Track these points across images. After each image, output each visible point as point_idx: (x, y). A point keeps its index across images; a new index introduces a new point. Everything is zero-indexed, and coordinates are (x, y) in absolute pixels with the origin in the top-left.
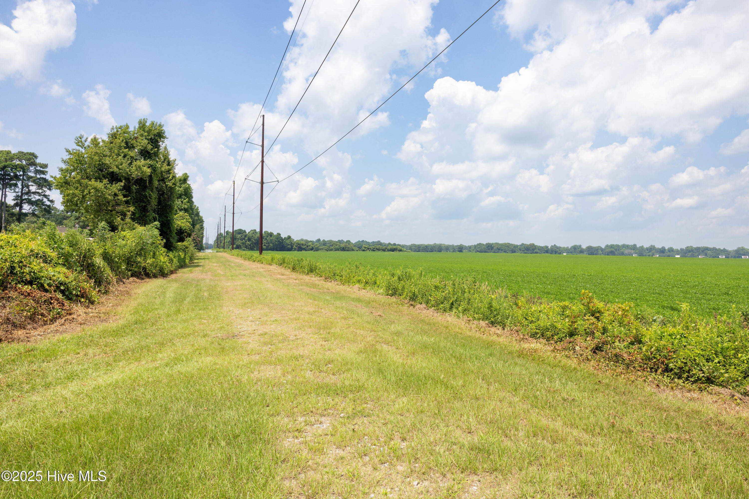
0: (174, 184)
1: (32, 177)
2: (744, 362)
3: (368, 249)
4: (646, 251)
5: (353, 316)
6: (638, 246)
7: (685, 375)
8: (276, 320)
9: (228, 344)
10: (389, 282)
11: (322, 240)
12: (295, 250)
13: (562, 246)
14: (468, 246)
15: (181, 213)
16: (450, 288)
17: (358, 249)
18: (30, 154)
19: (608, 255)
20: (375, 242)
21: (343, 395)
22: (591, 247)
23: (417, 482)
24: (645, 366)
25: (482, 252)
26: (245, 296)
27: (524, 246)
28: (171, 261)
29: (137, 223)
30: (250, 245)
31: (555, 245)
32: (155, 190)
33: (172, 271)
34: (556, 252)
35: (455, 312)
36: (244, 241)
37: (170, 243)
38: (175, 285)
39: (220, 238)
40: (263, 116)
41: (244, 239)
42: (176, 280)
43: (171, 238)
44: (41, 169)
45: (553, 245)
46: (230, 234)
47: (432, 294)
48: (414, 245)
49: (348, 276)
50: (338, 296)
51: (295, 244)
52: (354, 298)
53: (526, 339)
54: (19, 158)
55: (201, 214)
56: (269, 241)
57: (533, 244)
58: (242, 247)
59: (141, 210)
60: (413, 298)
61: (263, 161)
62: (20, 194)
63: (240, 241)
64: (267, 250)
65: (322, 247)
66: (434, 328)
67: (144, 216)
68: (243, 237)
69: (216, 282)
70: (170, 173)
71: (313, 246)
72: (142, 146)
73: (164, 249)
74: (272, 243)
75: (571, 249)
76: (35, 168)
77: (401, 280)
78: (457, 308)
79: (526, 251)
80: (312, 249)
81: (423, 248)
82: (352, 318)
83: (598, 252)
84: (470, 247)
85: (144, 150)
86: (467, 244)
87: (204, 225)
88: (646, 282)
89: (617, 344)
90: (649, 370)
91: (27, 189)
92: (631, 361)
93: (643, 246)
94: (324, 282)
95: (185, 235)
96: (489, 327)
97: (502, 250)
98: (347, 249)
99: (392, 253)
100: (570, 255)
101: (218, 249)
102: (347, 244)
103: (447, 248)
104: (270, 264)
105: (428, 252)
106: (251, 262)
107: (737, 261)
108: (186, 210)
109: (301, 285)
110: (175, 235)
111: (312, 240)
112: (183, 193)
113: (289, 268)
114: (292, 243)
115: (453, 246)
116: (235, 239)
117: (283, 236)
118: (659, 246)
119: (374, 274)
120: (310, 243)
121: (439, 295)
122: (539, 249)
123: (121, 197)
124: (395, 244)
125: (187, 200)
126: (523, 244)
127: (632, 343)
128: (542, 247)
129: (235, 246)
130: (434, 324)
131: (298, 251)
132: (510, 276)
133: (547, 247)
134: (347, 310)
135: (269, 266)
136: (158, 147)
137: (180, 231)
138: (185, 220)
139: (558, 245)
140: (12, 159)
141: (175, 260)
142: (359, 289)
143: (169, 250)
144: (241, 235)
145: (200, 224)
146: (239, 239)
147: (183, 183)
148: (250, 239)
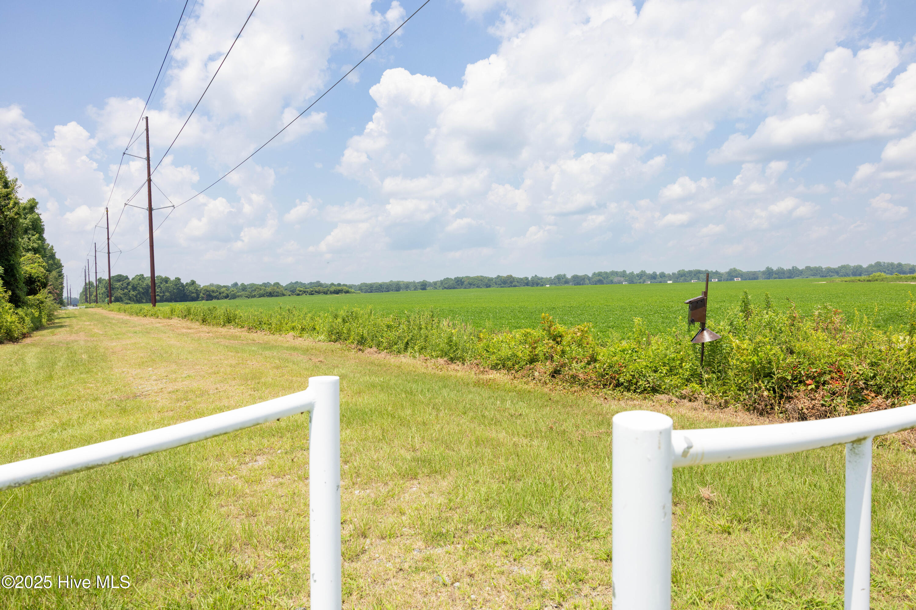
0: (17, 214)
2: (687, 371)
3: (305, 292)
4: (637, 278)
5: (287, 364)
6: (628, 272)
7: (633, 388)
8: (189, 376)
9: (130, 404)
10: (332, 326)
11: (239, 284)
12: (203, 299)
13: (544, 276)
14: (433, 282)
15: (29, 255)
16: (404, 326)
17: (290, 293)
19: (596, 284)
20: (314, 283)
21: (280, 435)
22: (577, 276)
23: (358, 491)
24: (599, 383)
25: (450, 289)
26: (142, 355)
27: (500, 278)
28: (22, 320)
30: (136, 296)
31: (536, 276)
33: (25, 334)
34: (537, 284)
35: (411, 353)
36: (126, 291)
37: (16, 296)
38: (35, 350)
39: (90, 288)
40: (147, 118)
41: (126, 288)
42: (34, 345)
43: (17, 289)
45: (534, 276)
46: (104, 282)
47: (384, 335)
48: (364, 284)
49: (278, 323)
50: (266, 346)
51: (202, 292)
52: (287, 347)
53: (487, 371)
55: (57, 256)
56: (164, 289)
57: (511, 276)
58: (124, 299)
60: (362, 342)
61: (149, 181)
63: (119, 291)
64: (161, 301)
65: (240, 294)
66: (385, 369)
68: (125, 285)
69: (95, 343)
70: (10, 199)
71: (228, 292)
73: (9, 305)
74: (168, 292)
75: (554, 279)
77: (347, 322)
78: (413, 348)
79: (502, 285)
80: (227, 297)
81: (376, 287)
82: (287, 366)
83: (584, 281)
84: (435, 283)
86: (431, 279)
87: (63, 271)
88: (629, 310)
89: (574, 364)
90: (602, 387)
92: (587, 381)
93: (633, 273)
94: (247, 333)
95: (37, 285)
96: (448, 364)
97: (474, 285)
98: (275, 294)
99: (336, 295)
100: (554, 286)
101: (86, 304)
102: (275, 288)
103: (407, 286)
104: (169, 318)
105: (383, 292)
106: (141, 318)
107: (729, 283)
108: (36, 251)
109: (217, 338)
110: (24, 285)
111: (225, 285)
112: (31, 227)
113: (197, 320)
114: (197, 290)
115: (414, 282)
116: (113, 289)
117: (185, 281)
118: (649, 271)
119: (312, 319)
120: (224, 289)
121: (392, 335)
122: (518, 282)
124: (339, 285)
125: (36, 236)
126: (499, 276)
127: (589, 363)
128: (522, 279)
129: (113, 298)
130: (385, 365)
131: (207, 300)
132: (481, 313)
133: (527, 278)
134: (279, 359)
135: (168, 320)
137: (31, 280)
138: (36, 264)
139: (540, 275)
141: (27, 319)
142: (294, 337)
143: (17, 306)
144: (121, 282)
145: (58, 270)
146: (118, 289)
147: (30, 212)
148: (136, 288)
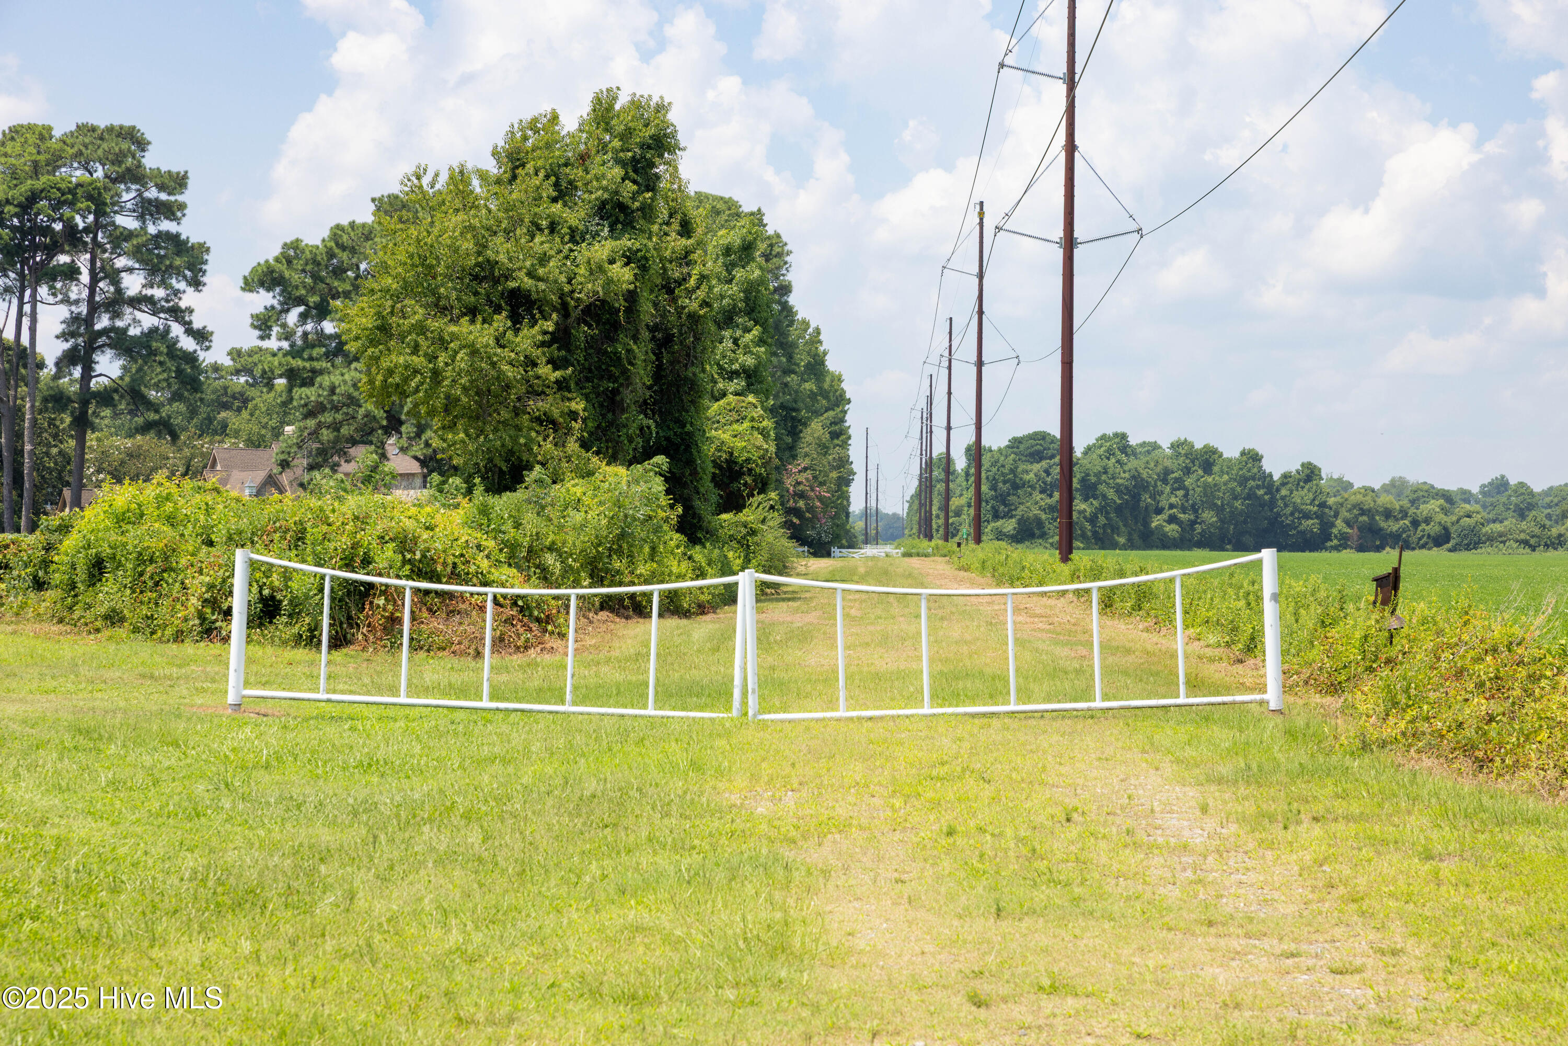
1: (129, 235)
12: (1344, 543)
15: (732, 394)
18: (119, 135)
29: (597, 453)
30: (1093, 521)
32: (645, 334)
33: (704, 606)
36: (1059, 495)
41: (1062, 485)
43: (695, 498)
44: (163, 196)
51: (1344, 514)
54: (80, 153)
56: (1196, 495)
58: (1050, 528)
59: (601, 405)
61: (1071, 148)
62: (83, 309)
63: (1037, 496)
65: (1498, 527)
67: (611, 424)
68: (1059, 473)
70: (690, 265)
71: (1448, 520)
72: (605, 189)
73: (677, 536)
74: (1213, 506)
76: (140, 195)
80: (1440, 540)
85: (612, 199)
87: (850, 419)
91: (112, 289)
95: (745, 484)
110: (713, 483)
112: (741, 305)
114: (1323, 505)
120: (1434, 505)
123: (545, 370)
125: (756, 331)
131: (1361, 549)
136: (650, 183)
137: (730, 469)
138: (746, 424)
140: (55, 162)
143: (693, 540)
144: (1044, 464)
145: (831, 413)
146: (1033, 487)
147: (741, 259)
148: (1094, 487)
